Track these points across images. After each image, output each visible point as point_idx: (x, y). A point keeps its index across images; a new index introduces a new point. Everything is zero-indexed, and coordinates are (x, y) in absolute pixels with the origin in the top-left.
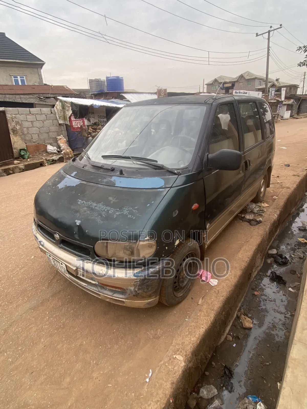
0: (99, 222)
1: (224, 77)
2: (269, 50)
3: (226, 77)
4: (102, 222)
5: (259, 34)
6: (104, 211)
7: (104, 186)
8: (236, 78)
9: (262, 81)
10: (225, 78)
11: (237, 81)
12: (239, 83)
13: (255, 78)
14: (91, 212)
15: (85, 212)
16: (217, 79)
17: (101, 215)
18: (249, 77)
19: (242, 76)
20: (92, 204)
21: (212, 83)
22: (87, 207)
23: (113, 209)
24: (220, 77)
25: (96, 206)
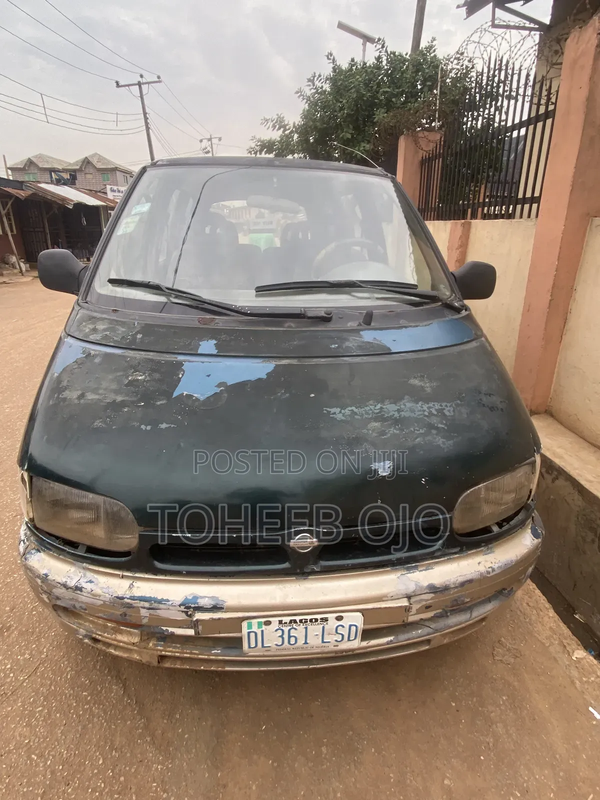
0: (444, 443)
1: (48, 159)
2: (146, 119)
3: (52, 158)
4: (451, 442)
5: (121, 83)
6: (431, 413)
7: (365, 358)
8: (76, 163)
9: (128, 176)
10: (51, 160)
11: (80, 170)
12: (86, 174)
13: (115, 169)
14: (401, 430)
15: (383, 433)
16: (34, 160)
17: (431, 427)
18: (103, 164)
19: (87, 162)
20: (381, 408)
21: (24, 168)
22: (376, 419)
23: (449, 405)
24: (40, 157)
25: (399, 411)
